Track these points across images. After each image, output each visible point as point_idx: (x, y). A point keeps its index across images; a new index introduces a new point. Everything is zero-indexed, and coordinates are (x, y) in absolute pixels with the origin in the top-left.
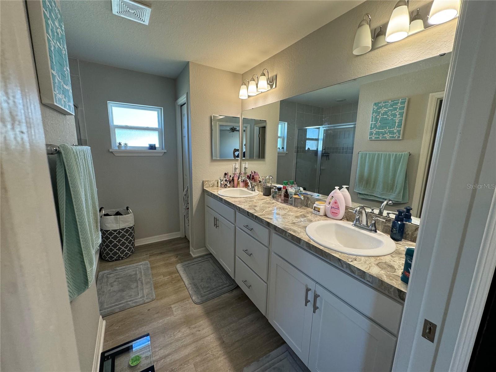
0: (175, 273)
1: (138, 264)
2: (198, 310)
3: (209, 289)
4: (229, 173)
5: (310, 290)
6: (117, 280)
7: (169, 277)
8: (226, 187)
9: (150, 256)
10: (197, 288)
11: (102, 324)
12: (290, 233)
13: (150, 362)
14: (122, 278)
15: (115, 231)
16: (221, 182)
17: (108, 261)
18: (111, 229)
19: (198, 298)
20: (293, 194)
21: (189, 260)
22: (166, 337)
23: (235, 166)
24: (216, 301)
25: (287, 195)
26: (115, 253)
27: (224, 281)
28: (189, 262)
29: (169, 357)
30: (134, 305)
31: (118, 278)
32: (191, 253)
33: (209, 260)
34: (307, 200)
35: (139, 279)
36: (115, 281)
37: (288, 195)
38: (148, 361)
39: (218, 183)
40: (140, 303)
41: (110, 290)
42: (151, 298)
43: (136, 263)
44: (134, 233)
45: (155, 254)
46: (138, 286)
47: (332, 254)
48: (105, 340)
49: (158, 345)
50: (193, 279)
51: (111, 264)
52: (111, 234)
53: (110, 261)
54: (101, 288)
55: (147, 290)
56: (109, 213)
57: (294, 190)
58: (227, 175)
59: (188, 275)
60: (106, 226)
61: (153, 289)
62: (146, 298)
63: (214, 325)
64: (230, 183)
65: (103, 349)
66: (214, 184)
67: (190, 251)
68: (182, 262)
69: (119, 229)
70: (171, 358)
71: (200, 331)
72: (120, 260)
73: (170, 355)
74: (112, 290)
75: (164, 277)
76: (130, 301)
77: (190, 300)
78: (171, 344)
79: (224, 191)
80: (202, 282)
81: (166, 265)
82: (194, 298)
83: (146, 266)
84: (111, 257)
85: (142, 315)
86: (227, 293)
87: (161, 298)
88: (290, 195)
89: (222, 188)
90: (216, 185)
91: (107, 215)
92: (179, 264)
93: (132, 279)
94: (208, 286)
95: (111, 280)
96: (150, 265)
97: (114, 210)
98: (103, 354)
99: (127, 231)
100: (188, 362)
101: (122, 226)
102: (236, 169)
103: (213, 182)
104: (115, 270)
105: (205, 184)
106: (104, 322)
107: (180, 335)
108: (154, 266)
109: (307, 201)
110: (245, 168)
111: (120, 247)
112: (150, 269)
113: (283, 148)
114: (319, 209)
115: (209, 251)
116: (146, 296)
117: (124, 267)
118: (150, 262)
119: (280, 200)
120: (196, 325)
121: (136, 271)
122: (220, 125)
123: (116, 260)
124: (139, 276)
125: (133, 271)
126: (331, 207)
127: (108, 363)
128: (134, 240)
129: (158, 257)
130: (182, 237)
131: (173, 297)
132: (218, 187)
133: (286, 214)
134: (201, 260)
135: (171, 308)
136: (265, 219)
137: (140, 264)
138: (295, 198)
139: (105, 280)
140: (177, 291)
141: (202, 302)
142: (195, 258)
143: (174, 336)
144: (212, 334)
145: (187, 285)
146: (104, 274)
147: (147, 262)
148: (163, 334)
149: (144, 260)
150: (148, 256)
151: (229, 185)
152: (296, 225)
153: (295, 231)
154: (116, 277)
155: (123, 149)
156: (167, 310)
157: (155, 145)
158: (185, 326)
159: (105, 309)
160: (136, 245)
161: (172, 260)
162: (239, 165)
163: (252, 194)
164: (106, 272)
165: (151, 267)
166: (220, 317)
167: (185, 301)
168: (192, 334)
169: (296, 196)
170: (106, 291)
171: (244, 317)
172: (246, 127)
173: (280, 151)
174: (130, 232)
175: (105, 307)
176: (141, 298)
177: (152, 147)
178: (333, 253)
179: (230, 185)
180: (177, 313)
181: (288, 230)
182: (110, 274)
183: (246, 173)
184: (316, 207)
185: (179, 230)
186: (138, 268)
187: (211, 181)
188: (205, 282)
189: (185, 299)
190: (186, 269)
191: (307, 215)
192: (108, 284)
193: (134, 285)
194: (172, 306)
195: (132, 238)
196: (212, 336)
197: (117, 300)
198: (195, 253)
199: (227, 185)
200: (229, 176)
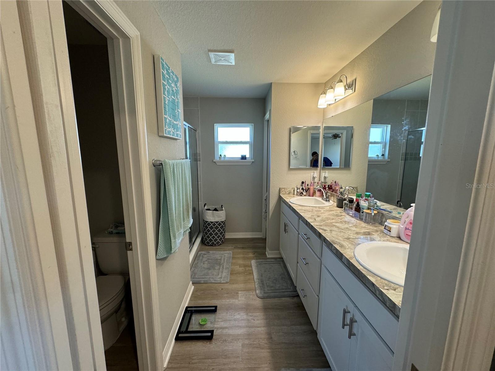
0: (249, 267)
1: (224, 252)
2: (258, 302)
3: (272, 288)
4: (306, 182)
5: (349, 312)
6: (208, 260)
7: (243, 268)
8: (301, 196)
9: (234, 248)
10: (263, 284)
11: (191, 288)
12: (335, 247)
13: (212, 327)
14: (211, 259)
15: (212, 222)
16: (297, 189)
17: (206, 245)
18: (209, 221)
19: (261, 293)
20: (365, 208)
21: (263, 259)
22: (228, 314)
23: (313, 175)
24: (276, 301)
25: (358, 209)
26: (211, 240)
27: (289, 286)
28: (263, 260)
29: (226, 330)
30: (214, 281)
31: (209, 259)
32: (266, 253)
33: (280, 263)
34: (381, 216)
35: (222, 264)
36: (206, 261)
37: (360, 208)
38: (212, 326)
39: (294, 191)
40: (218, 282)
41: (202, 266)
42: (226, 281)
43: (223, 251)
44: (225, 226)
45: (239, 247)
46: (220, 269)
47: (368, 277)
48: (191, 300)
49: (221, 317)
50: (262, 276)
51: (207, 247)
52: (209, 224)
53: (207, 245)
54: (197, 263)
55: (225, 274)
56: (210, 209)
57: (366, 204)
58: (304, 184)
59: (258, 271)
60: (206, 218)
61: (229, 274)
62: (222, 279)
63: (268, 320)
64: (306, 192)
65: (188, 305)
66: (291, 192)
67: (266, 252)
68: (257, 259)
69: (215, 222)
70: (227, 331)
71: (254, 320)
72: (213, 246)
73: (227, 329)
74: (203, 267)
75: (239, 267)
76: (212, 278)
77: (254, 293)
78: (230, 320)
79: (297, 199)
80: (268, 280)
81: (244, 258)
82: (257, 292)
83: (229, 255)
84: (208, 243)
85: (217, 291)
86: (288, 298)
87: (233, 284)
88: (361, 209)
89: (298, 196)
90: (292, 193)
91: (209, 210)
92: (254, 260)
93: (218, 262)
94: (273, 286)
95: (204, 259)
96: (233, 255)
97: (214, 207)
98: (187, 308)
99: (220, 224)
100: (238, 340)
101: (217, 219)
102: (314, 178)
103: (289, 189)
104: (209, 253)
105: (281, 191)
106: (193, 287)
107: (238, 317)
108: (235, 256)
109: (381, 218)
110: (325, 178)
111: (214, 236)
112: (232, 258)
113: (383, 155)
114: (390, 228)
115: (281, 255)
116: (223, 278)
117: (214, 252)
118: (233, 253)
119: (351, 213)
120: (253, 314)
121: (222, 257)
122: (311, 134)
123: (211, 245)
124: (222, 261)
125: (220, 257)
126: (405, 227)
127: (188, 315)
128: (224, 232)
129: (240, 250)
130: (263, 238)
131: (242, 286)
132: (294, 194)
133: (347, 228)
134: (273, 261)
135: (238, 293)
136: (318, 230)
137: (226, 252)
138: (367, 213)
139: (201, 258)
140: (245, 282)
141: (264, 297)
142: (269, 258)
143: (234, 316)
144: (264, 327)
145: (255, 279)
146: (201, 254)
147: (231, 252)
148: (227, 311)
149: (229, 250)
150: (233, 247)
151: (304, 193)
152: (350, 240)
153: (342, 246)
154: (208, 258)
155: (222, 159)
156: (234, 294)
157: (245, 156)
158: (244, 311)
159: (197, 278)
160: (226, 237)
161: (250, 255)
162: (318, 174)
163: (324, 204)
164: (203, 252)
165: (232, 257)
166: (275, 316)
167: (250, 291)
168: (248, 320)
169: (368, 211)
170: (199, 266)
171: (298, 325)
172: (341, 133)
173: (379, 159)
174: (222, 226)
175: (197, 277)
176: (219, 278)
177: (244, 158)
178: (370, 276)
179: (307, 193)
180: (241, 300)
181: (335, 243)
182: (205, 255)
183: (327, 182)
184: (387, 226)
185: (261, 231)
186: (223, 255)
187: (288, 188)
188: (270, 281)
189: (250, 290)
190: (259, 265)
191: (374, 233)
192: (202, 261)
193: (217, 267)
194: (239, 292)
195: (223, 231)
196: (263, 329)
197: (204, 275)
198: (269, 254)
199: (302, 193)
200: (306, 185)
